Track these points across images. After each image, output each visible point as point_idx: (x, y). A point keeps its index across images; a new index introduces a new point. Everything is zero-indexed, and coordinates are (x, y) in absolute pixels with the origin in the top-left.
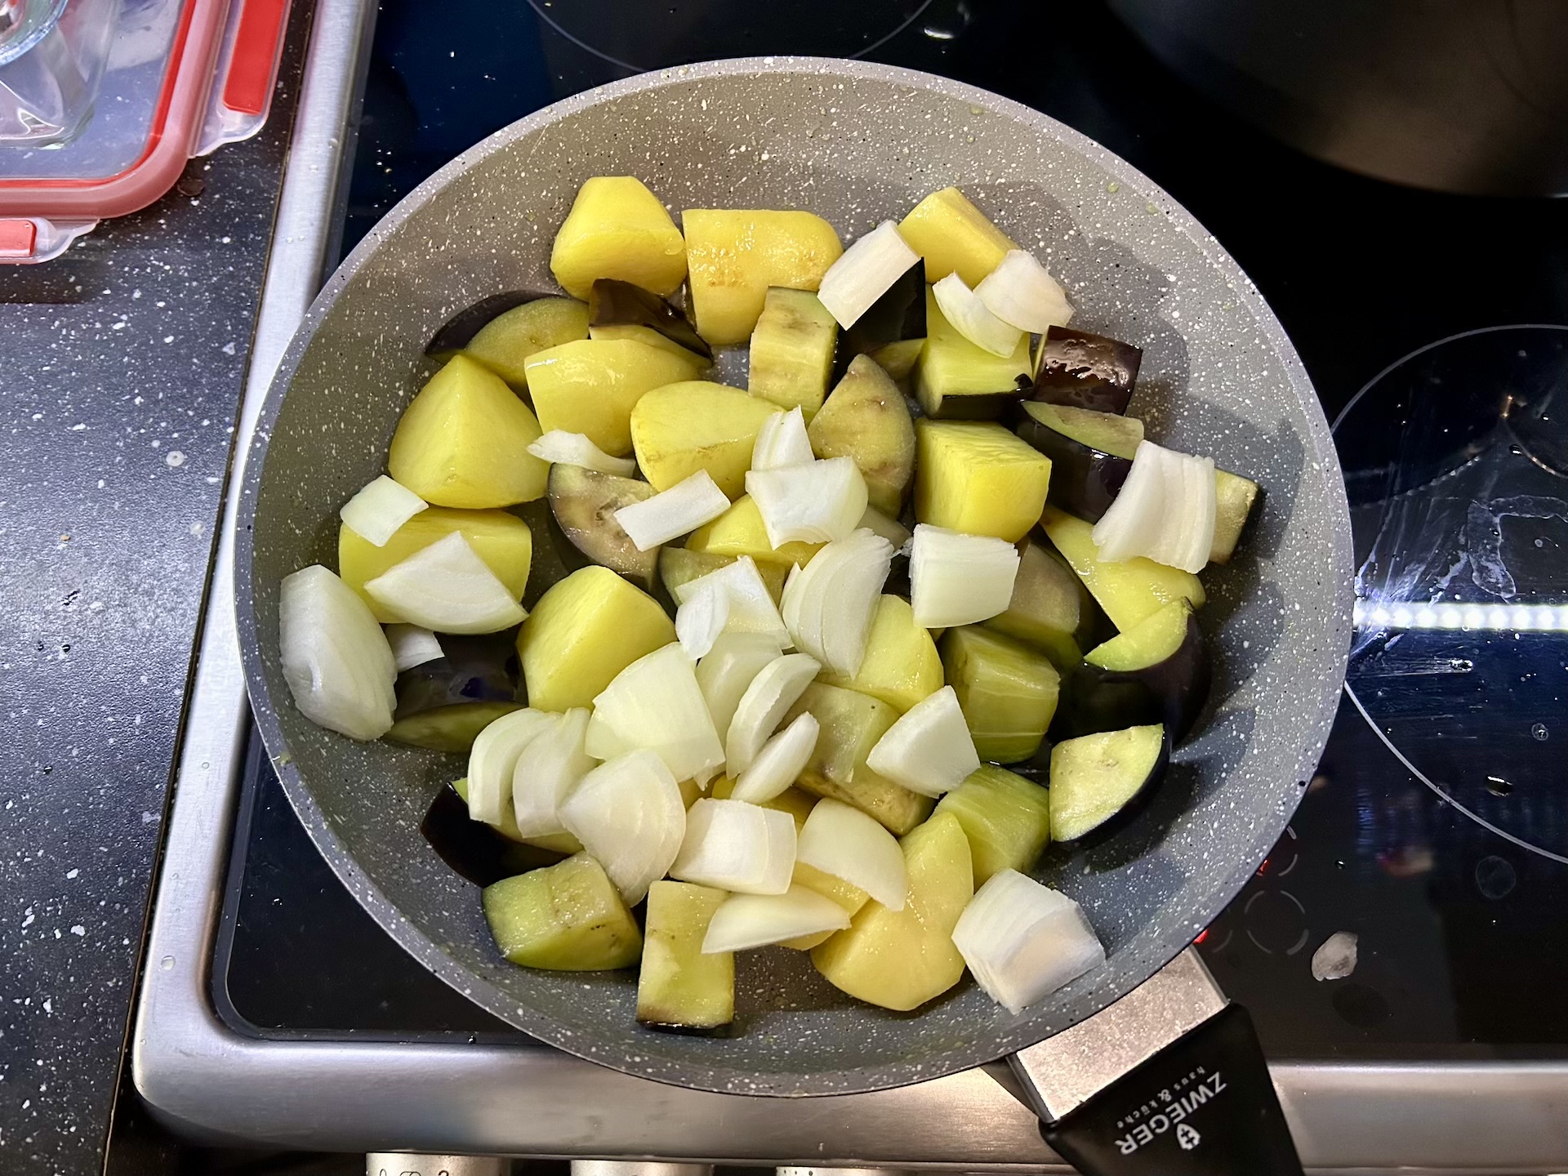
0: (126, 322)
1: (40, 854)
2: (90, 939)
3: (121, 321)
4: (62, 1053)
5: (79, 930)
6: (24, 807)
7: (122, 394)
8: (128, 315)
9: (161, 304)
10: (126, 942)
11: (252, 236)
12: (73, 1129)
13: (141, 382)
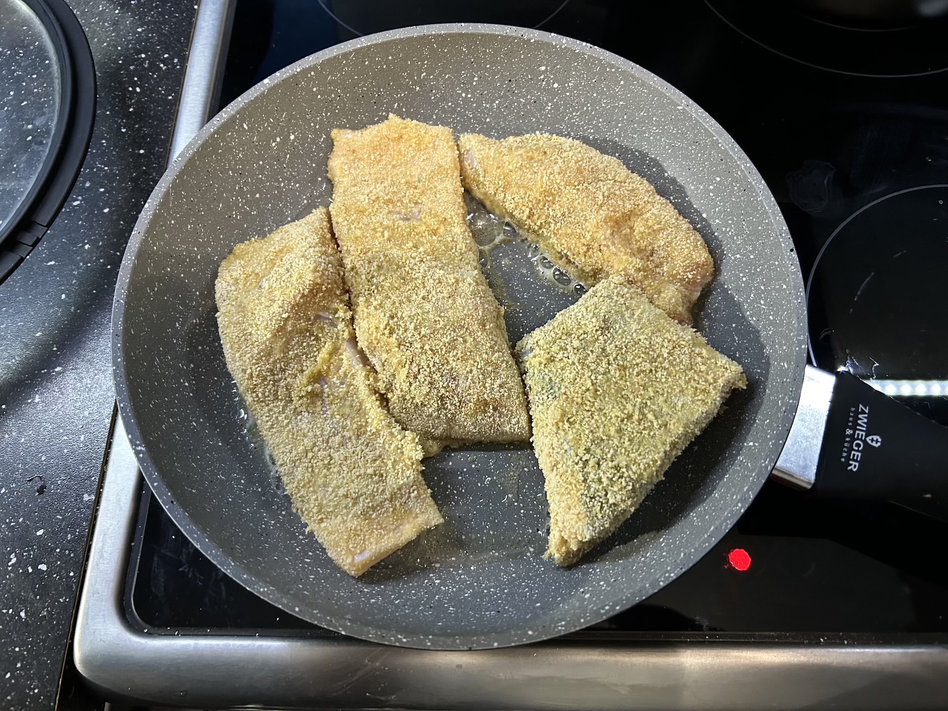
0: (81, 201)
1: (20, 520)
2: (49, 573)
3: (78, 200)
4: (31, 643)
5: (43, 567)
6: (11, 491)
7: (77, 243)
8: (82, 196)
9: (102, 190)
10: (72, 574)
11: (157, 149)
12: (36, 691)
13: (89, 236)
